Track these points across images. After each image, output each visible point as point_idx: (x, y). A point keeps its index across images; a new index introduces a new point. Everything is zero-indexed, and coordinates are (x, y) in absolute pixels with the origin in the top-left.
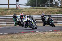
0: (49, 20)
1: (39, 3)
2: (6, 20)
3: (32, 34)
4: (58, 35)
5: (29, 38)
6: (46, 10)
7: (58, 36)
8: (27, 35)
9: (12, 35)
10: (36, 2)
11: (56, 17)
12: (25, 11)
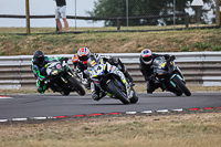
0: (169, 72)
1: (137, 13)
2: (18, 72)
3: (112, 123)
4: (206, 124)
5: (102, 137)
6: (163, 35)
7: (205, 129)
8: (94, 124)
9: (41, 126)
10: (125, 7)
11: (198, 63)
12: (86, 41)
